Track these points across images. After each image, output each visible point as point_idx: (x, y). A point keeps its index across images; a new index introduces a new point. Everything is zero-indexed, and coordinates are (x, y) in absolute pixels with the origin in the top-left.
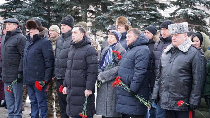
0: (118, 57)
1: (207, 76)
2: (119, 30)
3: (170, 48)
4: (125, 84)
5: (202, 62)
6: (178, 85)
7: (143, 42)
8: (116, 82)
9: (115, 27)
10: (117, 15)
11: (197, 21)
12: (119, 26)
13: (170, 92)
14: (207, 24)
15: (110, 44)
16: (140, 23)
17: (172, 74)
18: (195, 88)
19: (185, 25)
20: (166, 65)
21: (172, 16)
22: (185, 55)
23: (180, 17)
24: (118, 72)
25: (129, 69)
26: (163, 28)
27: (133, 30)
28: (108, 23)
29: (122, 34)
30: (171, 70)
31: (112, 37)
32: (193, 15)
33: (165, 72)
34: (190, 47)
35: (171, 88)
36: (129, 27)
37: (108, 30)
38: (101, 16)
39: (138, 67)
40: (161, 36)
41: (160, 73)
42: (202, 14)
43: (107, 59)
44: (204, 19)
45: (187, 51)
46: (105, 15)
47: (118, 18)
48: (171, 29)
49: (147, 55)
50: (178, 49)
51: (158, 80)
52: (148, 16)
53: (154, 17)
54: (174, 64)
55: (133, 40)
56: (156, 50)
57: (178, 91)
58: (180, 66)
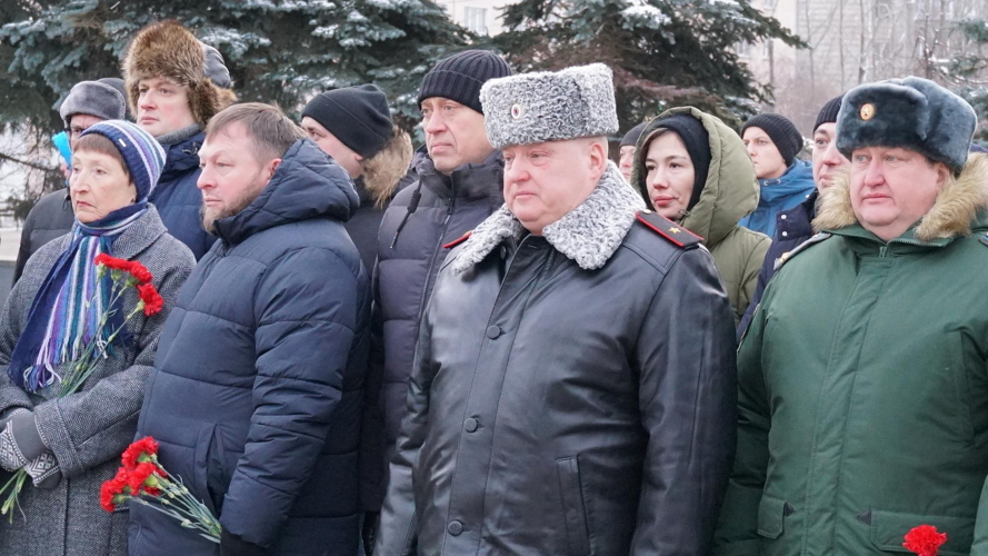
0: (140, 305)
1: (739, 430)
2: (148, 121)
3: (496, 241)
4: (186, 490)
5: (709, 334)
6: (547, 488)
7: (312, 199)
8: (130, 473)
9: (112, 94)
10: (138, 15)
11: (688, 63)
12: (144, 91)
13: (492, 540)
14: (752, 85)
15: (82, 215)
16: (301, 70)
17: (509, 415)
18: (660, 514)
19: (596, 86)
20: (463, 357)
21: (522, 27)
22: (597, 287)
23: (573, 35)
24: (140, 403)
25: (216, 388)
26: (434, 101)
27: (244, 113)
28: (79, 69)
29: (171, 144)
30: (500, 386)
31: (96, 163)
32: (657, 20)
33: (457, 404)
34: (624, 233)
35: (499, 512)
36: (215, 95)
37: (69, 118)
38: (28, 25)
39: (278, 375)
40: (425, 160)
41: (425, 412)
42: (717, 16)
43: (66, 316)
44: (731, 45)
45: (609, 261)
46: (59, 18)
47: (142, 34)
48: (502, 108)
49: (340, 291)
50: (548, 243)
51: (412, 456)
52: (354, 23)
53: (395, 33)
54: (522, 349)
55: (248, 188)
56: (395, 253)
57: (546, 530)
58: (560, 359)
